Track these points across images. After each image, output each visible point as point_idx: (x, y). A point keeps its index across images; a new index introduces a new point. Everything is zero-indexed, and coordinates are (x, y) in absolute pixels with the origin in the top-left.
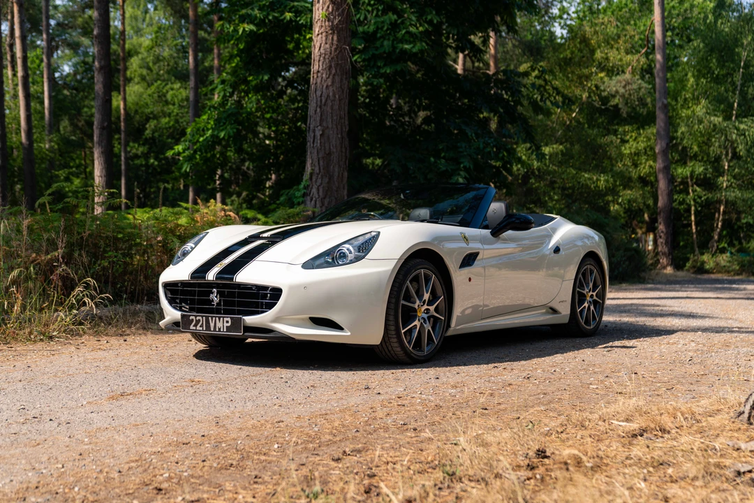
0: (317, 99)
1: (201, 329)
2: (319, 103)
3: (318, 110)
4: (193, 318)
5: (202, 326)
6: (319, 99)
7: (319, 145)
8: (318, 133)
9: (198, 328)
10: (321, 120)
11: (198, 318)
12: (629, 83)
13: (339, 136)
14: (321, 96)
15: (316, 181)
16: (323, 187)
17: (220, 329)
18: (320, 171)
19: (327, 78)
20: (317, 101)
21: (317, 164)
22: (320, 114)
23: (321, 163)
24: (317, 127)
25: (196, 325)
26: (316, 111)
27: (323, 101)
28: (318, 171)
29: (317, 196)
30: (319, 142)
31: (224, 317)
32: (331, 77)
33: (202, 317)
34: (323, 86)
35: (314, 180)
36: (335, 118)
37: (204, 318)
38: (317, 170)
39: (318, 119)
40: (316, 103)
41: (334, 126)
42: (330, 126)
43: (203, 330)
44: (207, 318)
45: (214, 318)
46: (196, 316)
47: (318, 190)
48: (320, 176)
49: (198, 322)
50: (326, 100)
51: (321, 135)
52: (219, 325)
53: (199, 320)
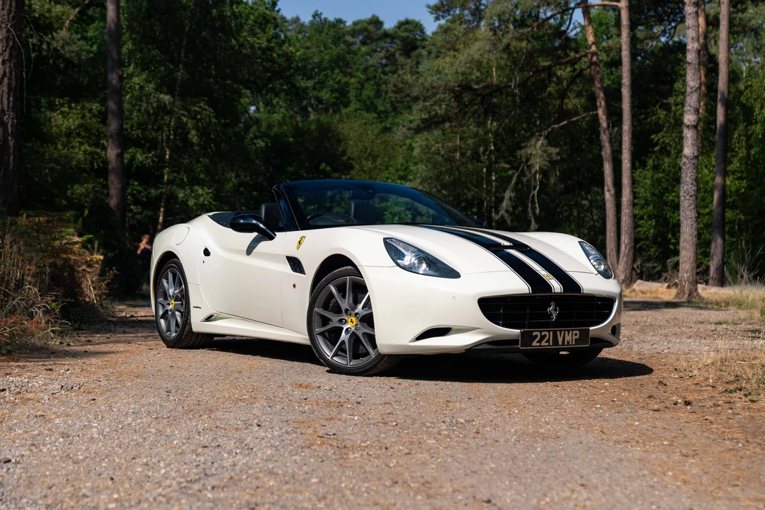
1: (547, 344)
4: (538, 333)
5: (548, 341)
9: (543, 343)
11: (543, 333)
17: (568, 342)
25: (540, 341)
31: (573, 330)
33: (549, 332)
37: (551, 333)
43: (549, 345)
44: (555, 334)
45: (563, 332)
46: (541, 332)
49: (543, 337)
52: (568, 338)
53: (545, 335)
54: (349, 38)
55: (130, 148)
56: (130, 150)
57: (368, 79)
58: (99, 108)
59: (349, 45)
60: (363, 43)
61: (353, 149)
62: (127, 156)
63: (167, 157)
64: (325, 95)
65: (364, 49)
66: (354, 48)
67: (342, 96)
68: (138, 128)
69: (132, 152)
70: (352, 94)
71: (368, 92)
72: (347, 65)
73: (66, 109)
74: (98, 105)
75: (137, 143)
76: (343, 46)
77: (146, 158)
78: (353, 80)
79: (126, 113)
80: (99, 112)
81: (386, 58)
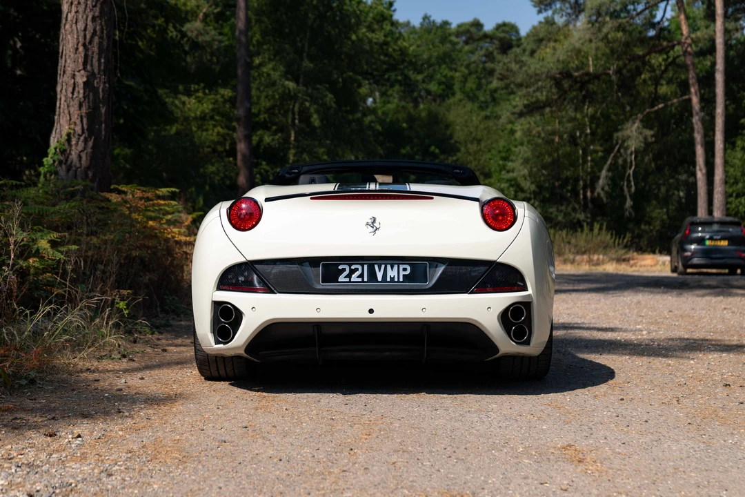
0: (78, 32)
2: (81, 40)
3: (81, 49)
6: (82, 34)
7: (81, 96)
8: (81, 79)
10: (85, 64)
12: (201, 34)
13: (107, 85)
14: (85, 30)
15: (77, 144)
16: (87, 153)
18: (83, 132)
19: (94, 6)
20: (78, 36)
21: (78, 122)
22: (83, 55)
23: (85, 121)
24: (79, 71)
26: (77, 49)
27: (88, 37)
28: (80, 132)
29: (78, 165)
30: (82, 91)
32: (99, 5)
34: (87, 17)
35: (73, 142)
36: (103, 61)
38: (78, 129)
39: (81, 60)
40: (78, 39)
41: (102, 73)
42: (96, 71)
47: (80, 157)
48: (82, 138)
50: (92, 37)
51: (85, 83)
54: (453, 38)
55: (258, 130)
56: (259, 133)
57: (470, 74)
58: (230, 94)
59: (454, 44)
60: (466, 43)
61: (459, 134)
62: (255, 139)
63: (292, 138)
64: (433, 87)
65: (467, 48)
66: (458, 47)
67: (448, 88)
68: (265, 113)
69: (260, 134)
70: (457, 87)
71: (471, 84)
72: (452, 61)
73: (200, 94)
74: (229, 90)
75: (265, 126)
76: (449, 45)
77: (273, 140)
78: (457, 74)
79: (255, 98)
80: (231, 97)
81: (486, 56)
